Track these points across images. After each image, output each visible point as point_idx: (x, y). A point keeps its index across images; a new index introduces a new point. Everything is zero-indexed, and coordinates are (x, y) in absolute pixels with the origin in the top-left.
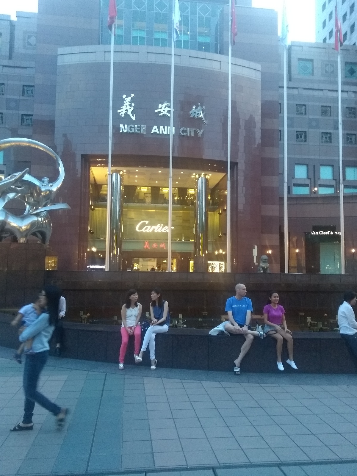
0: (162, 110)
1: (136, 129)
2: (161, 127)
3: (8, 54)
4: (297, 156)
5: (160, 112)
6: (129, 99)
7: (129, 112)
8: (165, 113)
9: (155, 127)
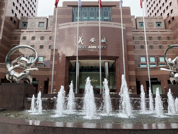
0: (92, 41)
1: (83, 47)
2: (92, 46)
3: (46, 28)
4: (141, 54)
5: (91, 41)
6: (81, 38)
7: (81, 42)
8: (93, 41)
9: (90, 46)
